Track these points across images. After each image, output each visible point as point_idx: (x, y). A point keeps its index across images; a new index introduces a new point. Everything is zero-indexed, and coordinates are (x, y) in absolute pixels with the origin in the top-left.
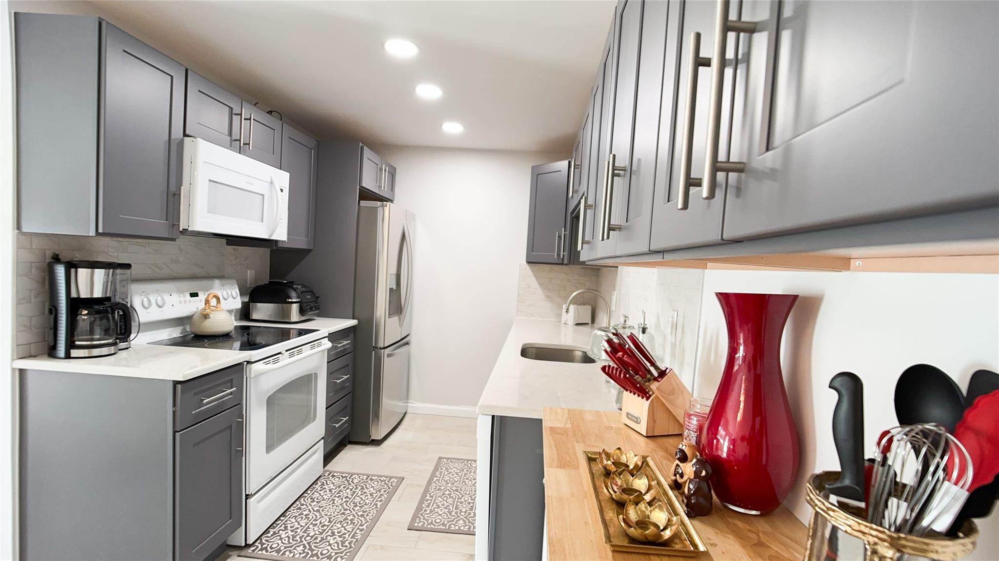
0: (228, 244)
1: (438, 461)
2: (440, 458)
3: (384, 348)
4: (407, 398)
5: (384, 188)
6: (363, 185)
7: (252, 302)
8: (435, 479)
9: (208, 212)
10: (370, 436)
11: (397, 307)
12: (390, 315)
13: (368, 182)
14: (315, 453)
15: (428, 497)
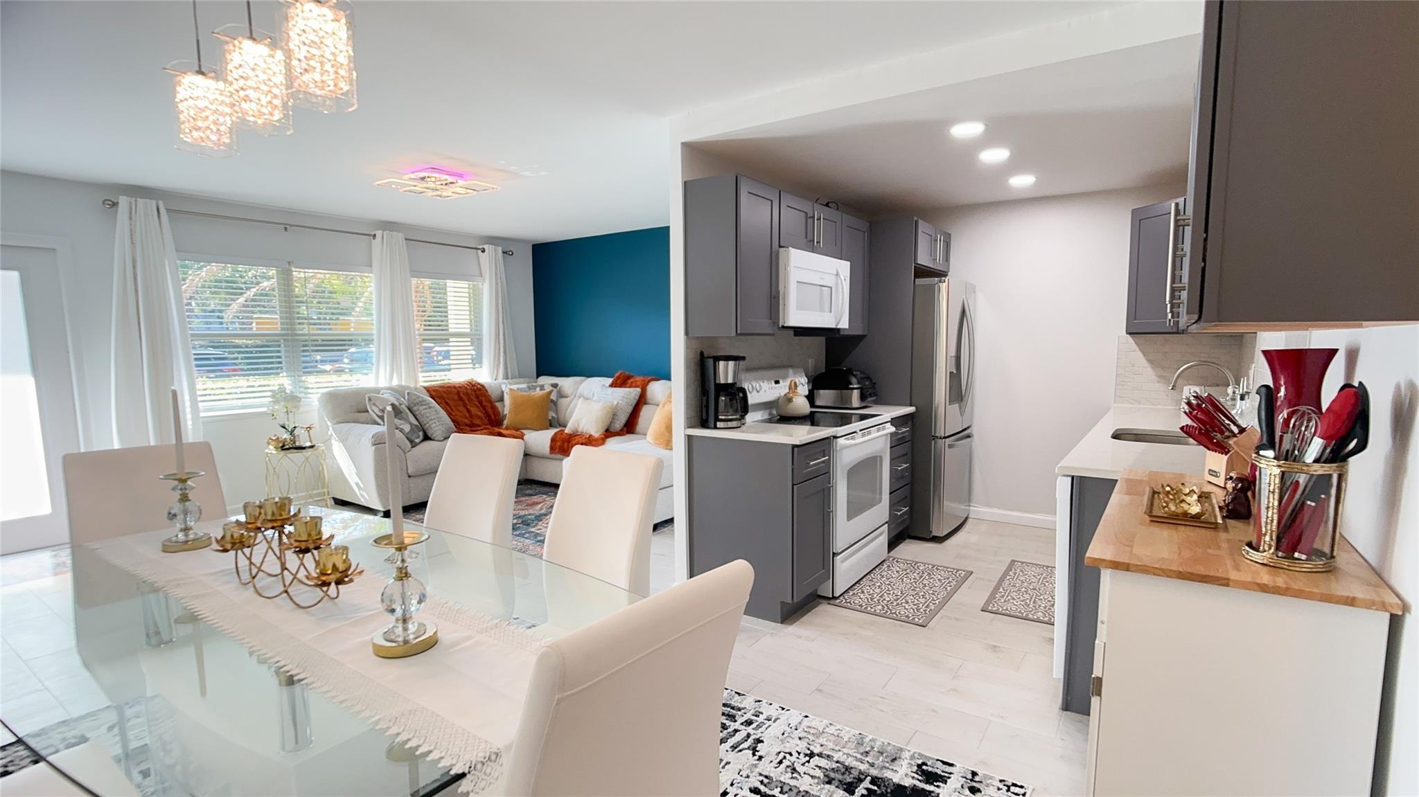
0: (795, 335)
1: (1009, 565)
2: (1013, 561)
3: (945, 438)
4: (969, 500)
5: (939, 260)
6: (919, 262)
7: (816, 389)
8: (1008, 577)
9: (797, 309)
10: (931, 532)
11: (958, 393)
12: (951, 402)
13: (923, 259)
14: (881, 534)
15: (1001, 590)
